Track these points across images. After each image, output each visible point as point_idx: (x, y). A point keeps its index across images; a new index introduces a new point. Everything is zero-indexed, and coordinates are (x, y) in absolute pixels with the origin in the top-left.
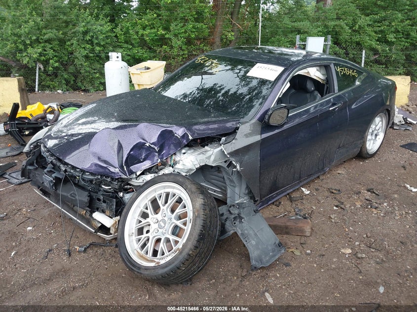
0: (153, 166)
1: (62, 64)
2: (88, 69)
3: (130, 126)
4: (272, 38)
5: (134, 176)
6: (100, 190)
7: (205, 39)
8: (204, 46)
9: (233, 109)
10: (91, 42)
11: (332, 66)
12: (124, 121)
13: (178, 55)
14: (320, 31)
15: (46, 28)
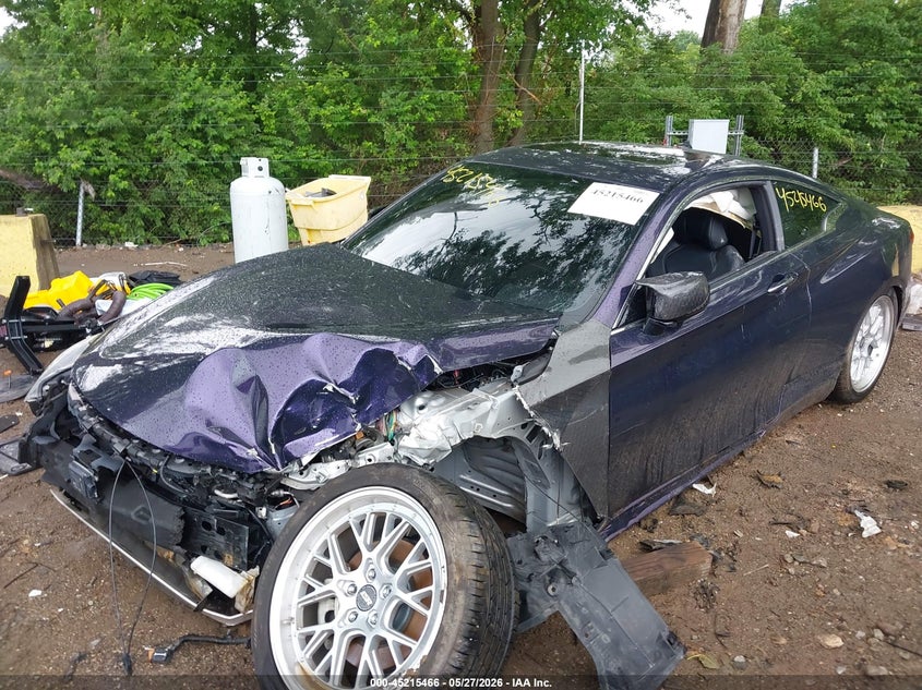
0: (344, 442)
1: (136, 182)
2: (194, 193)
3: (287, 341)
4: (609, 123)
5: (296, 468)
6: (210, 503)
7: (456, 126)
8: (455, 141)
9: (532, 291)
10: (201, 134)
11: (769, 187)
12: (274, 327)
13: (398, 163)
14: (716, 107)
15: (102, 103)
